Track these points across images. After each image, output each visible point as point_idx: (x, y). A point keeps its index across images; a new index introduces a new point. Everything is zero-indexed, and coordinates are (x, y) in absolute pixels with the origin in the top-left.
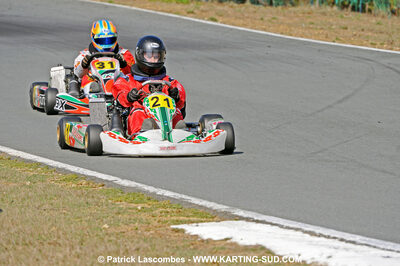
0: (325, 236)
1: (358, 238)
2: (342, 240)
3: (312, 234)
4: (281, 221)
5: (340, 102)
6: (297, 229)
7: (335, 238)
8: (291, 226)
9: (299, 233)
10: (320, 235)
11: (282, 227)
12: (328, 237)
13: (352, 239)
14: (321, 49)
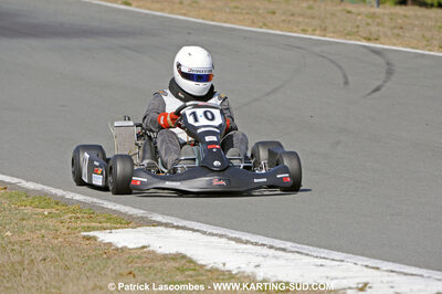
0: (252, 243)
1: (288, 245)
2: (271, 247)
3: (238, 240)
4: (204, 227)
5: (268, 94)
6: (221, 236)
7: (264, 245)
8: (215, 232)
9: (224, 240)
10: (247, 242)
11: (204, 233)
12: (256, 244)
13: (283, 246)
14: (247, 36)
